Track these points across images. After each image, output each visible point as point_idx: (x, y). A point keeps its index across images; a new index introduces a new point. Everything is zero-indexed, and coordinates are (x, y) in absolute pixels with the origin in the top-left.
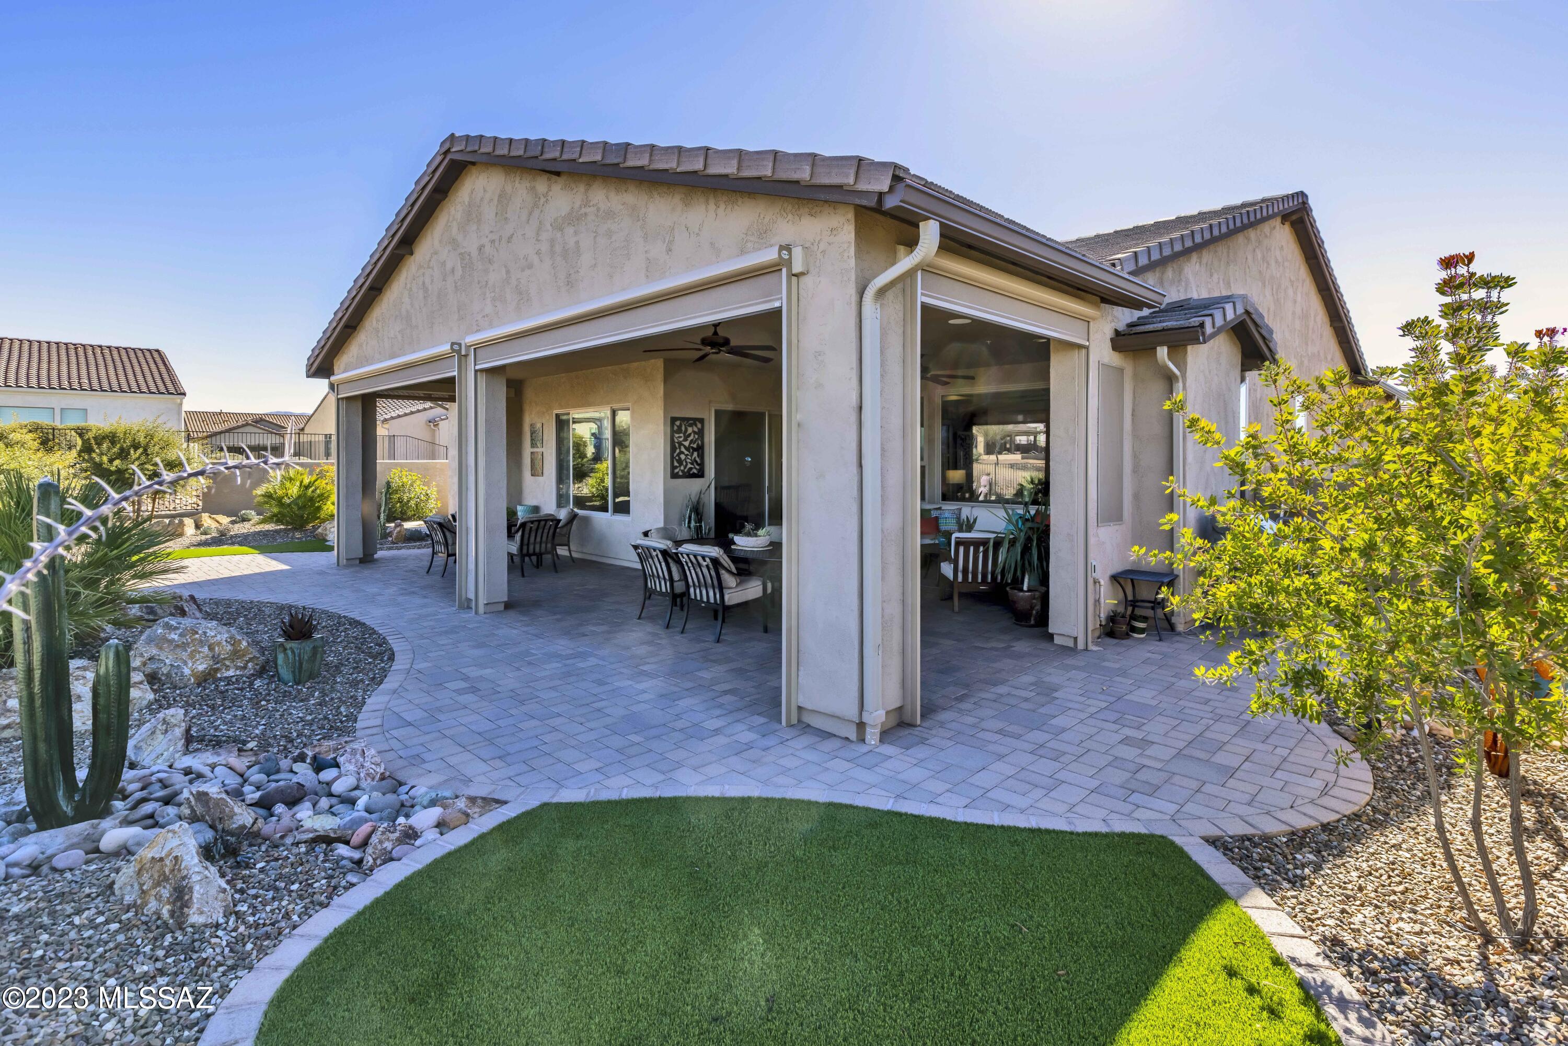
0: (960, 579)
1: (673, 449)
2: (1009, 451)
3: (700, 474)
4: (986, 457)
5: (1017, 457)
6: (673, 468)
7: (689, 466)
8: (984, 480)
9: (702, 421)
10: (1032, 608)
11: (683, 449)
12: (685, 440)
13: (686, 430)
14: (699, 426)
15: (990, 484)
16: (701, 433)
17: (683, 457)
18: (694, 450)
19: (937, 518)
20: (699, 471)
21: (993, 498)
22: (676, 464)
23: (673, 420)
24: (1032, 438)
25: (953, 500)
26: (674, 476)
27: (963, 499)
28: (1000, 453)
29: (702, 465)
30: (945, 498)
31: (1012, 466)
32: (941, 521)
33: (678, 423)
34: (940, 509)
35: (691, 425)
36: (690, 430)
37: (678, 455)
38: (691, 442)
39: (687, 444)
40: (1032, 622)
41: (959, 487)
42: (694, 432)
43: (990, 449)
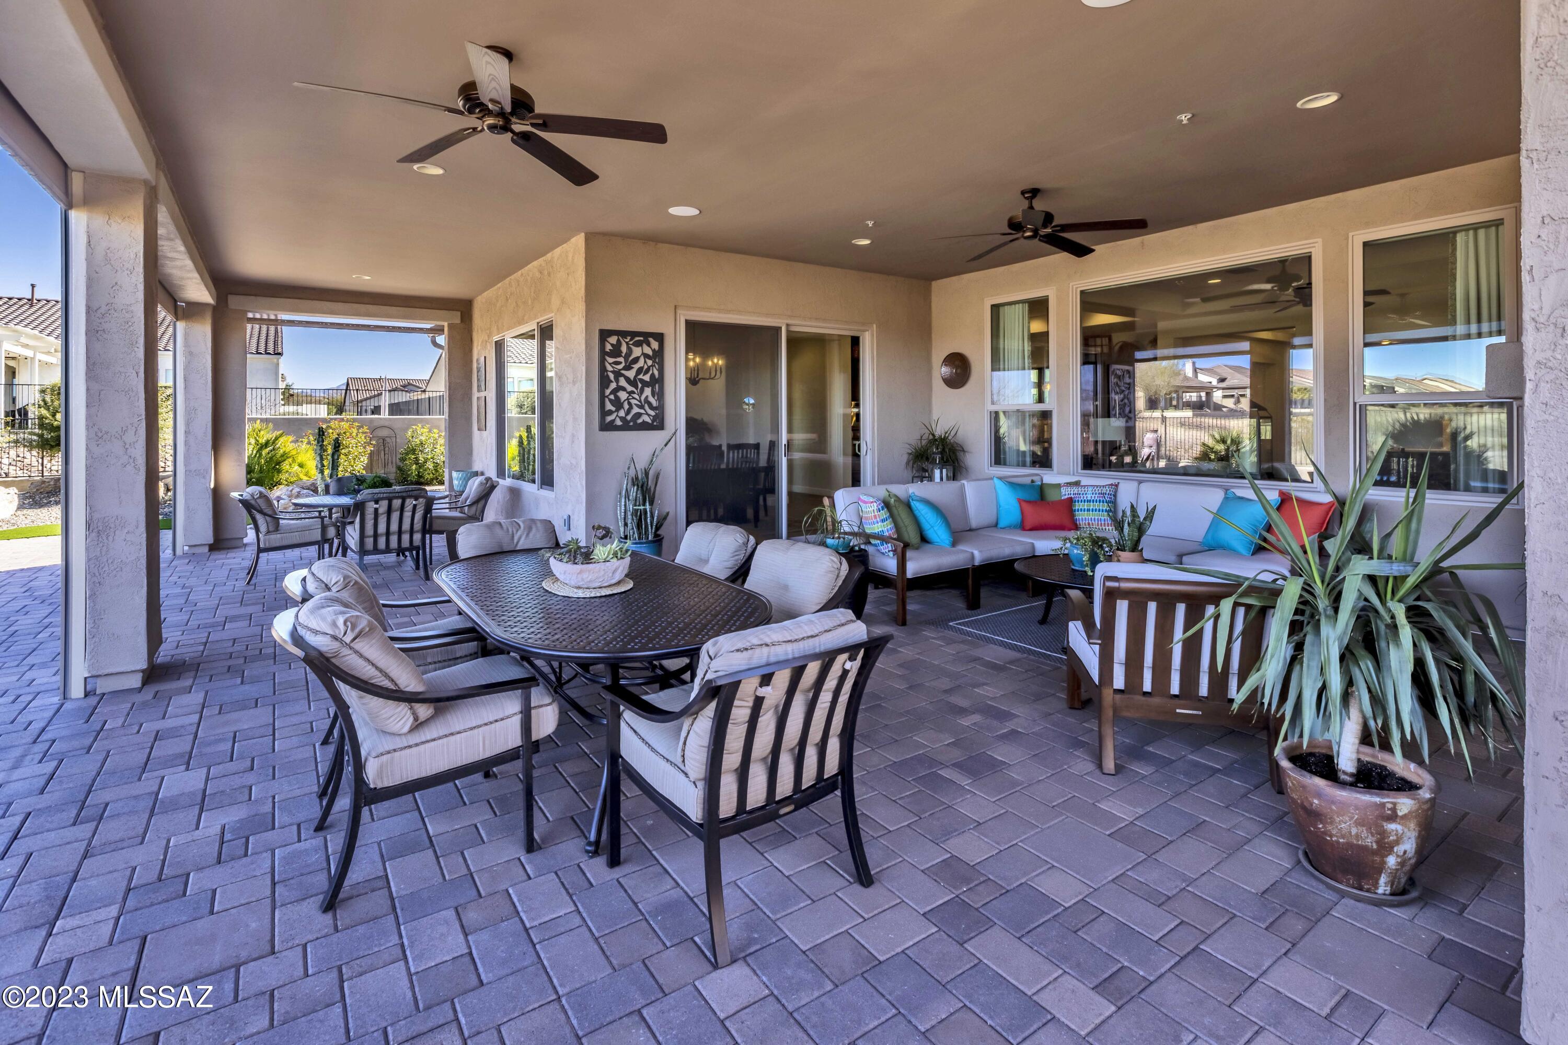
0: (1119, 681)
1: (604, 381)
2: (1176, 407)
3: (658, 424)
4: (1147, 414)
5: (1188, 413)
6: (604, 413)
7: (636, 410)
8: (1149, 438)
9: (660, 337)
10: (1385, 847)
11: (623, 383)
12: (628, 368)
13: (630, 351)
14: (655, 345)
15: (1159, 445)
16: (658, 356)
17: (623, 395)
18: (645, 384)
19: (1070, 501)
20: (655, 418)
21: (1162, 464)
22: (609, 406)
23: (604, 335)
24: (1203, 394)
25: (1103, 467)
26: (606, 427)
27: (1120, 466)
28: (1166, 408)
29: (660, 410)
30: (1089, 463)
31: (1183, 424)
32: (1077, 506)
33: (613, 340)
34: (1077, 484)
35: (639, 344)
36: (637, 352)
37: (614, 392)
38: (640, 371)
39: (631, 374)
40: (1383, 887)
41: (1112, 447)
42: (646, 356)
43: (1152, 404)
